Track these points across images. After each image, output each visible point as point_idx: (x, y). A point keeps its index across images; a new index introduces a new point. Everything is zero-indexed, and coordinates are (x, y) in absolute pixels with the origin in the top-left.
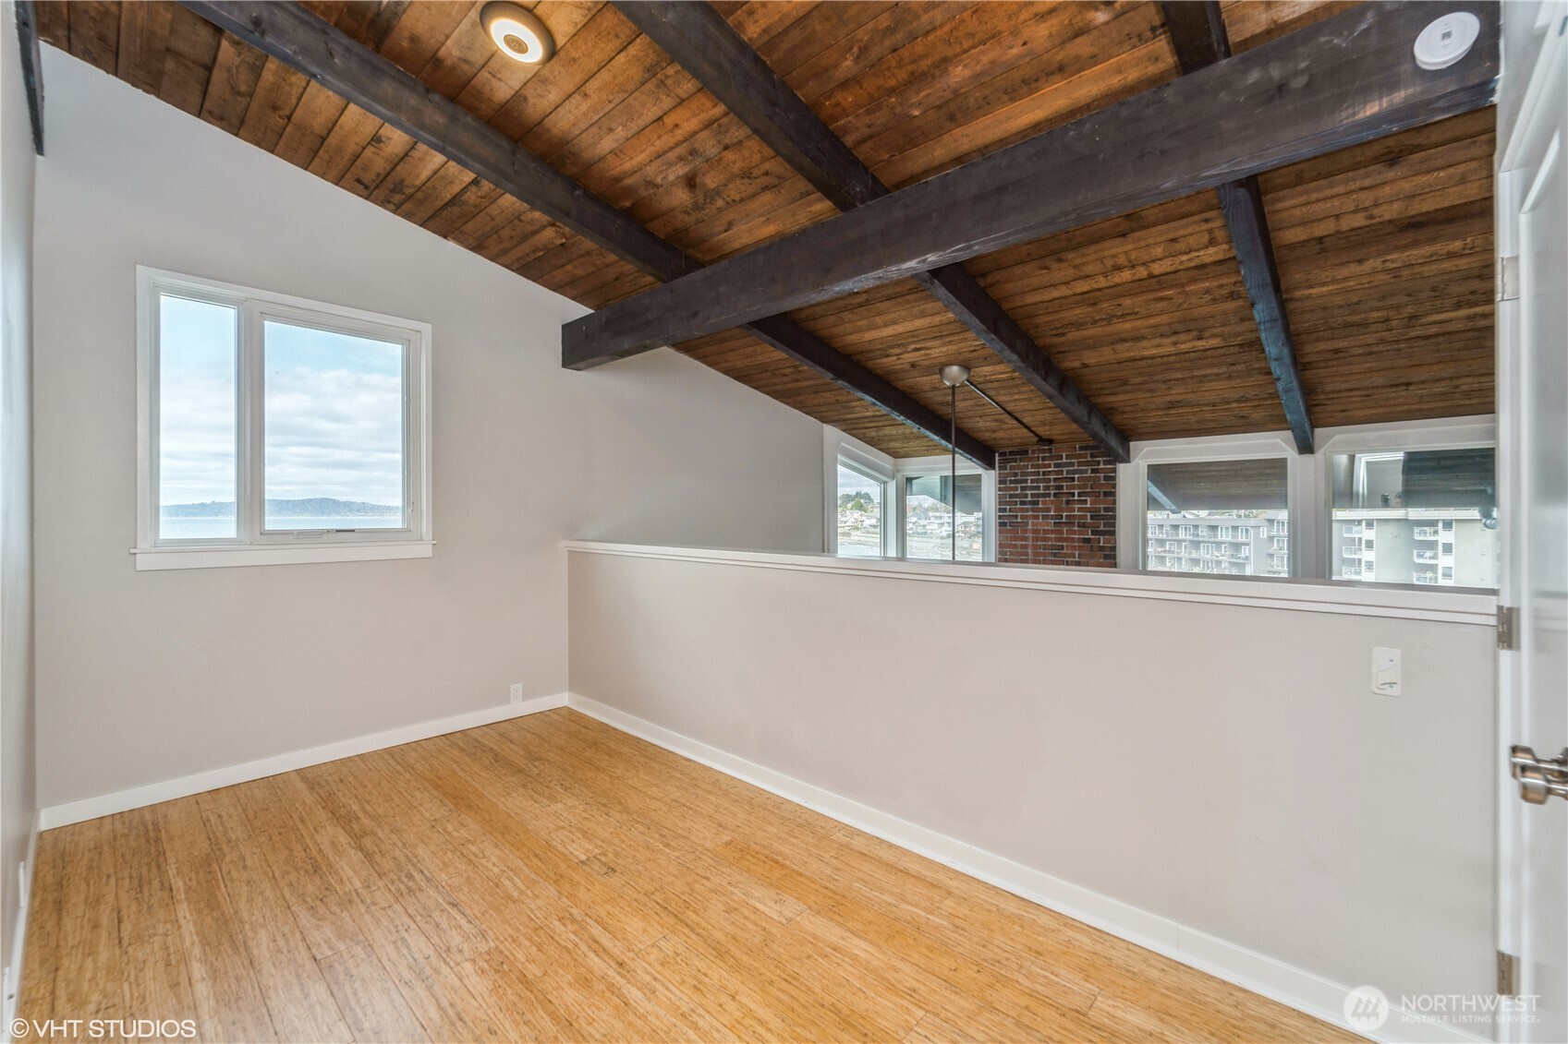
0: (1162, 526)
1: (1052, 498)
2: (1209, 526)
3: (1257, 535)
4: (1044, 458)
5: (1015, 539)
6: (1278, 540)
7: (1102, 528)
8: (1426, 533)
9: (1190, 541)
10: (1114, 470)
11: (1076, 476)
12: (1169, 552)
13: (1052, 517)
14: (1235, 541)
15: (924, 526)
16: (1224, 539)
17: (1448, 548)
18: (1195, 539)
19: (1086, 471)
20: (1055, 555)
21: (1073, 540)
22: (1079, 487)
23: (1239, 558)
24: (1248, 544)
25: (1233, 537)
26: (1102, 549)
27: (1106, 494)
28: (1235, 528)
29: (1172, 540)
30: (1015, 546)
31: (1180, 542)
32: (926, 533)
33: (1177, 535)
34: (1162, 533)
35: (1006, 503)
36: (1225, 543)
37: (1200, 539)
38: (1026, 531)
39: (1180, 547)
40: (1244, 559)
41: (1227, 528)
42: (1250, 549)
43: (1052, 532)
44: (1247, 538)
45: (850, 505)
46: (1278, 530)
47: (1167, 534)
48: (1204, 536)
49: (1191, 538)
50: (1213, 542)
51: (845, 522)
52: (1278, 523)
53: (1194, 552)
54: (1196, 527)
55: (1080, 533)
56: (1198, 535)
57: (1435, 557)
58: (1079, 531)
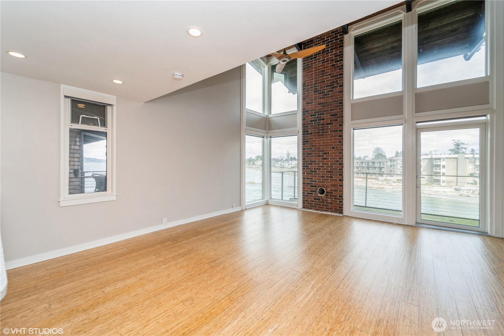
0: (358, 162)
1: (321, 54)
2: (372, 162)
3: (387, 164)
4: (319, 41)
5: (309, 72)
6: (393, 166)
7: (338, 59)
8: (437, 162)
9: (367, 167)
10: (343, 37)
11: (330, 44)
12: (360, 170)
13: (321, 61)
14: (380, 166)
15: (283, 165)
16: (377, 166)
17: (444, 167)
18: (368, 166)
19: (333, 41)
20: (322, 74)
21: (328, 67)
22: (331, 47)
23: (381, 172)
24: (384, 167)
25: (380, 165)
26: (338, 67)
27: (340, 47)
28: (380, 162)
29: (361, 167)
30: (309, 75)
31: (363, 167)
32: (284, 167)
33: (363, 165)
34: (358, 165)
35: (305, 61)
36: (377, 167)
37: (370, 166)
38: (312, 69)
39: (363, 169)
40: (383, 172)
41: (378, 163)
42: (384, 169)
43: (321, 66)
44: (384, 165)
45: (259, 159)
46: (393, 163)
47: (359, 165)
48: (370, 165)
49: (367, 166)
50: (373, 167)
51: (258, 164)
52: (393, 161)
53: (367, 170)
54: (368, 162)
55: (331, 63)
56: (369, 165)
57: (440, 169)
58: (330, 63)
